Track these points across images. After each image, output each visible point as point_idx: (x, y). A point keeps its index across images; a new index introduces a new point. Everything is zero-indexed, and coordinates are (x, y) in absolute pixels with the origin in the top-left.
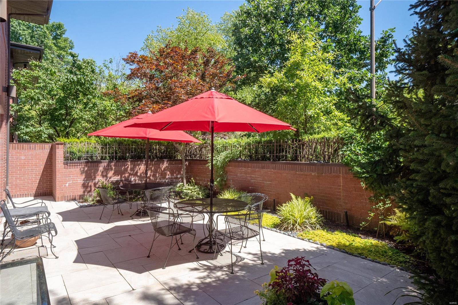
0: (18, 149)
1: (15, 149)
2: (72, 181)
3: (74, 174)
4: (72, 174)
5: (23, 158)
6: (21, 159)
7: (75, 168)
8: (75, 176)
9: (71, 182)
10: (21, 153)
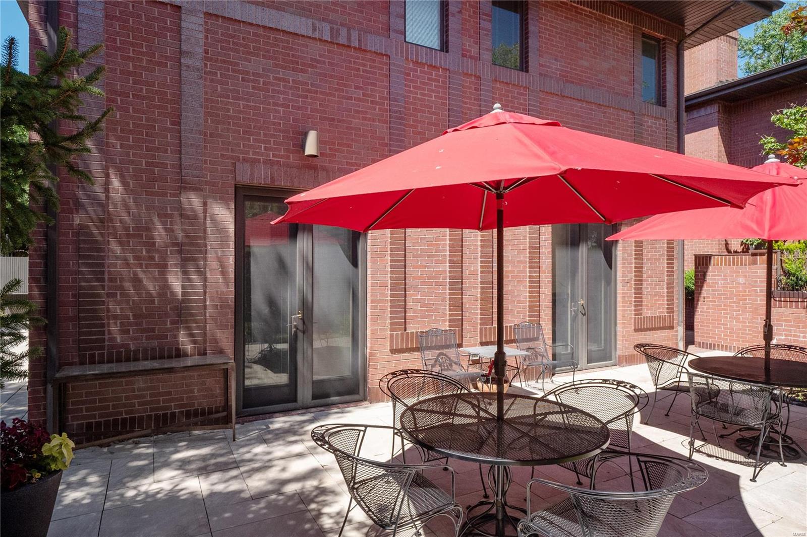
0: (734, 265)
1: (730, 265)
2: (786, 335)
3: (790, 321)
4: (785, 321)
5: (741, 280)
6: (739, 284)
7: (791, 307)
8: (791, 326)
9: (784, 337)
10: (739, 272)
